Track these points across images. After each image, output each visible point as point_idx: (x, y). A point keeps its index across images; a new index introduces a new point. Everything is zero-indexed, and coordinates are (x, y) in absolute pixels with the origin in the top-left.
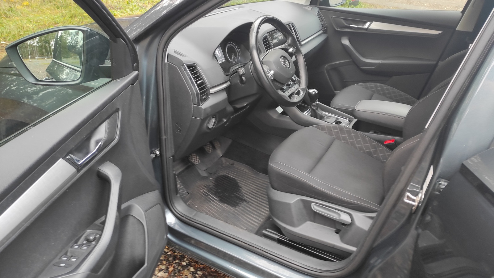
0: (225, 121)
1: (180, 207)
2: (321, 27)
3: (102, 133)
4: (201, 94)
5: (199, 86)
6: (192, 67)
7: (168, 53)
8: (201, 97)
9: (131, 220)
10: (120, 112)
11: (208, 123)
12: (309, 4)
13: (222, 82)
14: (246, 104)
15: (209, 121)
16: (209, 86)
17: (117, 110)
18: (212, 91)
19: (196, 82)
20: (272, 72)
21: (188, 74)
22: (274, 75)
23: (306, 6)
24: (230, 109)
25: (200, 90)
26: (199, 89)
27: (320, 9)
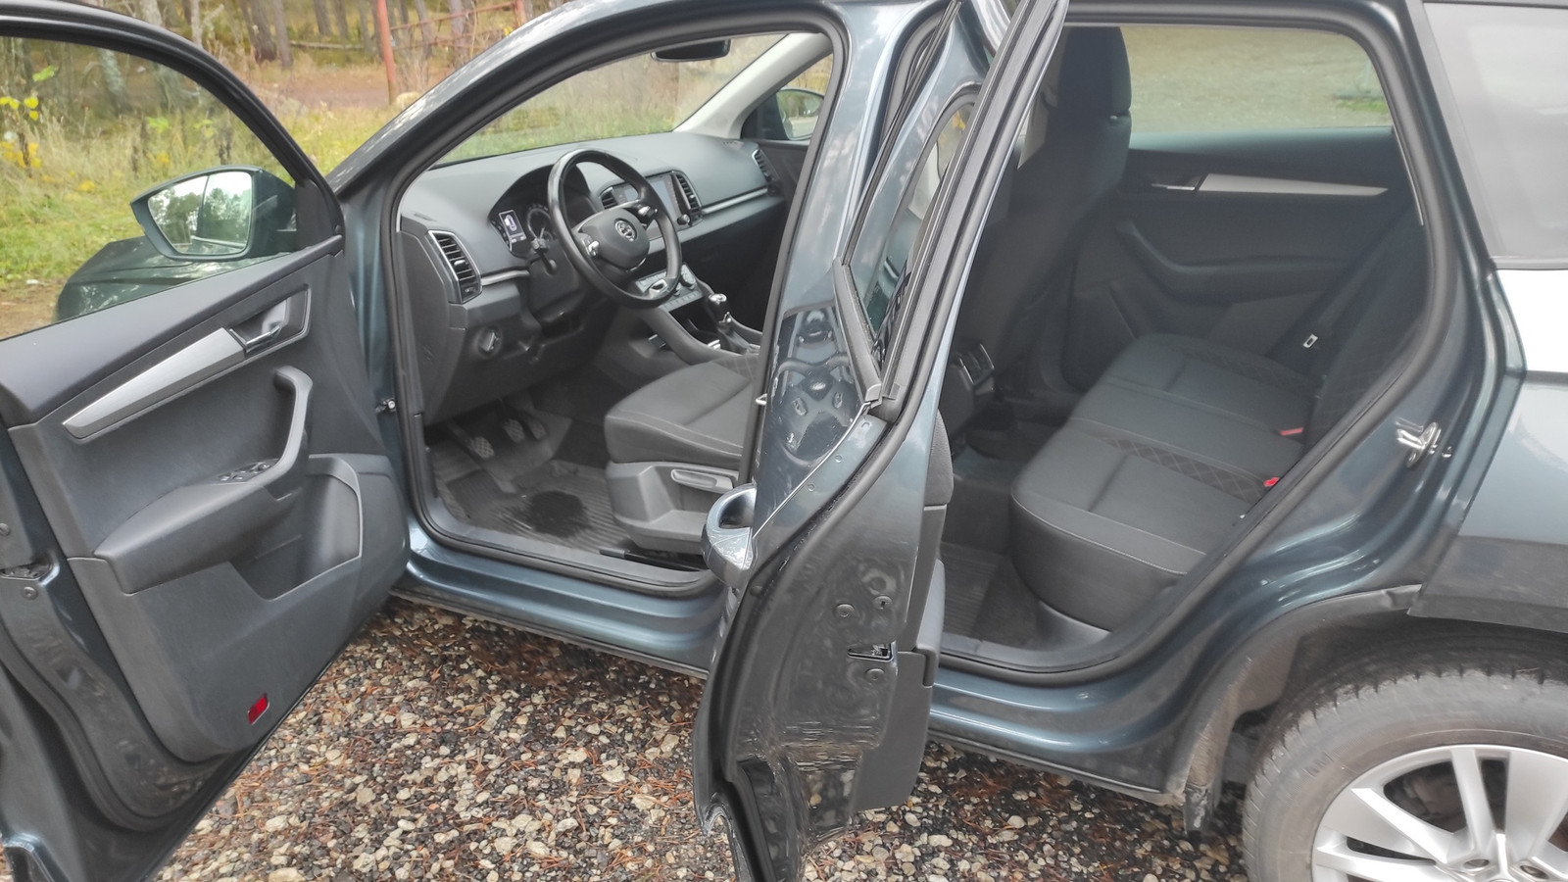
0: (527, 349)
1: (441, 519)
2: (763, 182)
3: (280, 314)
4: (461, 283)
5: (457, 269)
6: (446, 240)
7: (401, 217)
8: (463, 291)
9: (333, 488)
10: (309, 291)
11: (482, 341)
12: (738, 137)
13: (504, 267)
14: (561, 314)
15: (485, 336)
16: (479, 272)
17: (305, 287)
18: (485, 281)
19: (452, 263)
20: (595, 244)
21: (436, 247)
22: (599, 248)
23: (730, 141)
24: (530, 322)
25: (460, 276)
26: (458, 275)
27: (761, 146)
